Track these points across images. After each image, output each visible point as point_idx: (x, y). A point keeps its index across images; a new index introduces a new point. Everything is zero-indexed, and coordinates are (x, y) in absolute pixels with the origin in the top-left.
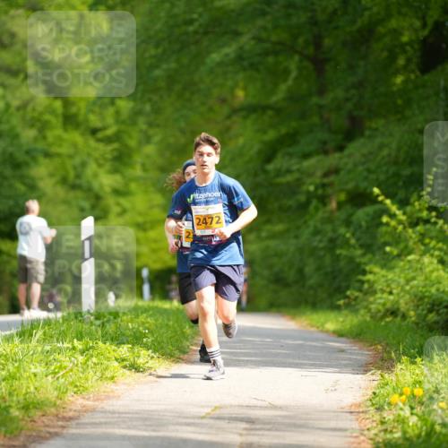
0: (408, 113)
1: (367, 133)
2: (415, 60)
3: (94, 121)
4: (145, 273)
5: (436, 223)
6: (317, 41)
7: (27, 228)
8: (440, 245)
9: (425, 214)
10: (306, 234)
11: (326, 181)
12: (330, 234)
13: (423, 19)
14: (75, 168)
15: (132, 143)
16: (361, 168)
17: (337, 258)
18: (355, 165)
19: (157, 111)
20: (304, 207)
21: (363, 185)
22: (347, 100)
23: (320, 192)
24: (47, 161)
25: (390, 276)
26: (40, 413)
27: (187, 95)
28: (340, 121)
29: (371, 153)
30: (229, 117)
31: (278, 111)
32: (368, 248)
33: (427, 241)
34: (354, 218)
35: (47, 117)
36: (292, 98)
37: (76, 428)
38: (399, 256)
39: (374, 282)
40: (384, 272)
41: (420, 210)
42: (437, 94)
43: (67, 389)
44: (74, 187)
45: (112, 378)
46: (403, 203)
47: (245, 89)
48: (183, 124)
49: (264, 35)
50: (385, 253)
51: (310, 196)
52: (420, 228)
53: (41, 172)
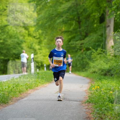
0: (97, 32)
1: (89, 36)
3: (34, 35)
4: (45, 65)
5: (103, 54)
6: (79, 18)
8: (104, 58)
9: (101, 52)
10: (77, 57)
11: (81, 46)
12: (82, 57)
13: (100, 13)
14: (31, 44)
15: (42, 39)
17: (83, 61)
18: (87, 42)
19: (47, 32)
20: (77, 51)
21: (88, 47)
23: (80, 48)
25: (94, 64)
27: (53, 29)
28: (83, 34)
31: (71, 32)
32: (90, 59)
33: (101, 57)
34: (87, 53)
35: (25, 34)
36: (74, 29)
38: (96, 61)
40: (92, 64)
42: (103, 28)
43: (28, 88)
44: (31, 48)
45: (37, 86)
46: (96, 50)
47: (65, 27)
48: (52, 35)
49: (68, 17)
50: (93, 60)
51: (78, 49)
52: (100, 55)
53: (24, 45)
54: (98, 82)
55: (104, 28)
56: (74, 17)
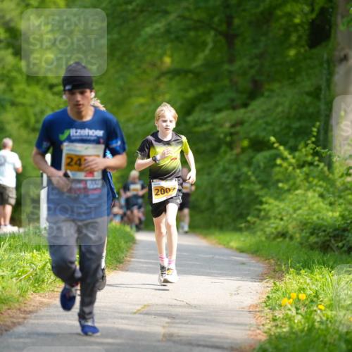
0: (298, 79)
1: (266, 94)
2: (305, 37)
5: (318, 166)
6: (229, 21)
7: (3, 161)
8: (321, 183)
9: (309, 158)
10: (217, 171)
11: (233, 130)
12: (235, 172)
13: (312, 5)
14: (35, 115)
16: (260, 121)
17: (240, 191)
18: (257, 119)
20: (215, 150)
21: (262, 134)
22: (251, 67)
23: (228, 139)
24: (13, 108)
25: (282, 205)
26: (6, 307)
27: (126, 60)
28: (244, 83)
29: (268, 110)
30: (158, 78)
31: (197, 74)
32: (264, 184)
33: (311, 179)
34: (255, 160)
35: (14, 74)
36: (208, 64)
37: (35, 319)
38: (289, 190)
39: (269, 211)
40: (276, 203)
41: (306, 155)
42: (321, 65)
43: (28, 289)
46: (293, 149)
47: (172, 56)
49: (187, 14)
50: (278, 188)
51: (220, 143)
52: (305, 169)
53: (8, 117)
54: (298, 274)
55: (325, 66)
56: (212, 17)
